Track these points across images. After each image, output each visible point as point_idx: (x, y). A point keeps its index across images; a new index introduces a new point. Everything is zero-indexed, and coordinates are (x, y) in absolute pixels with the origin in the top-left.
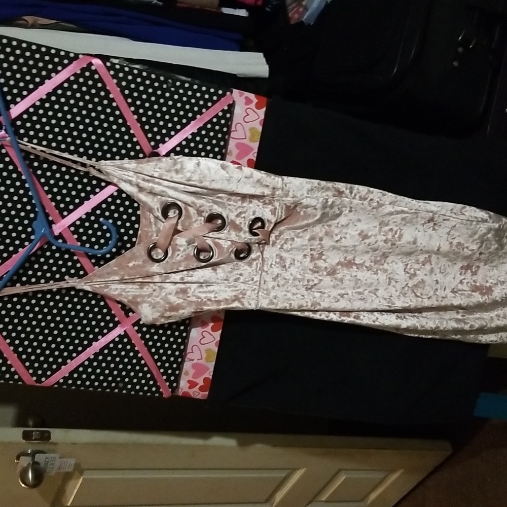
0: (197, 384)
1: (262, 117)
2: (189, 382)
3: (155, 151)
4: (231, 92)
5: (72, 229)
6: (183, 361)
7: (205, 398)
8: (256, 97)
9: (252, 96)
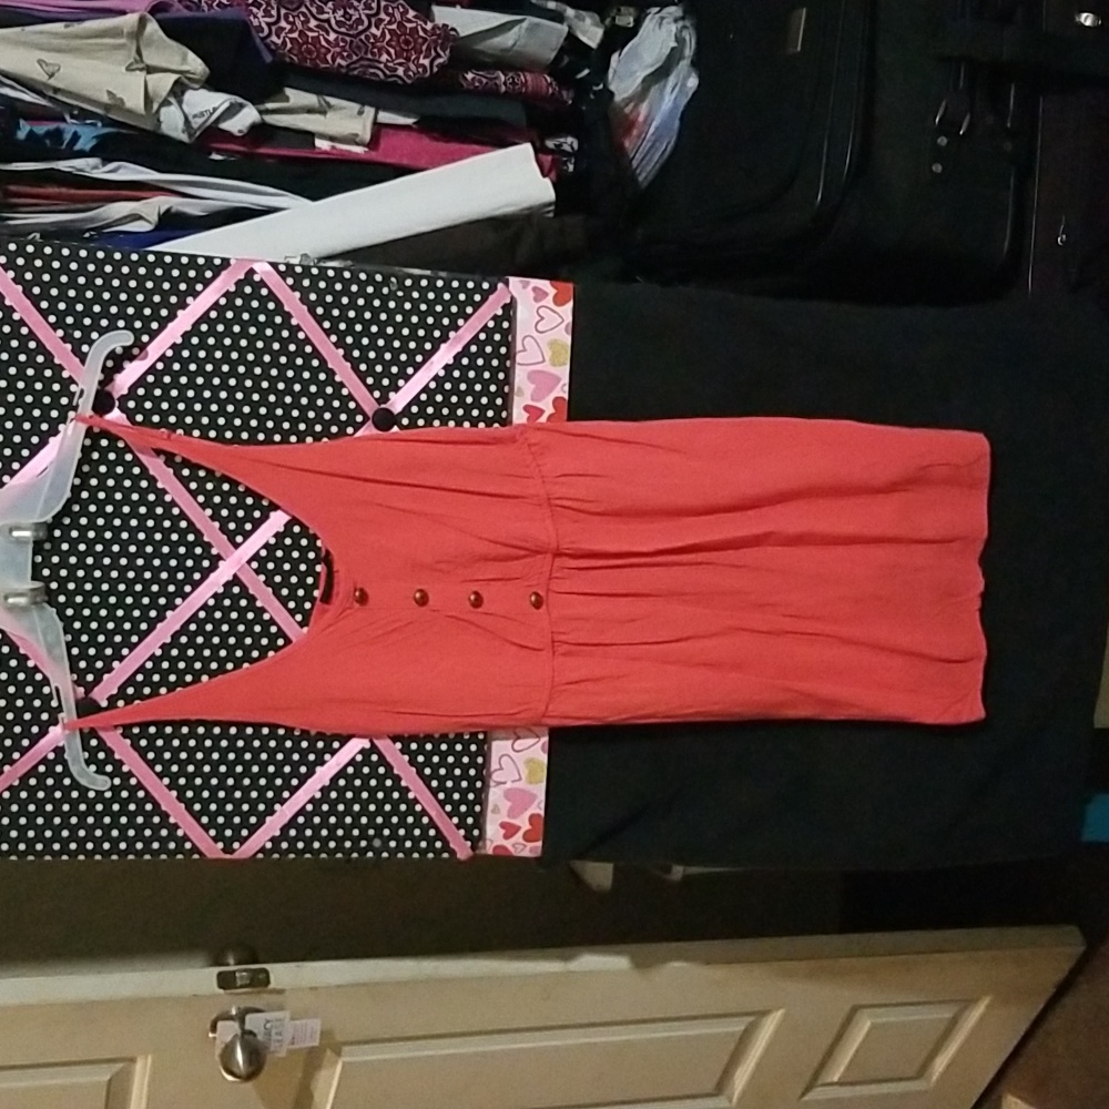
0: (518, 828)
1: (569, 319)
2: (503, 825)
3: (383, 406)
4: (507, 283)
5: (255, 565)
6: (486, 786)
7: (538, 853)
8: (553, 285)
9: (545, 284)
